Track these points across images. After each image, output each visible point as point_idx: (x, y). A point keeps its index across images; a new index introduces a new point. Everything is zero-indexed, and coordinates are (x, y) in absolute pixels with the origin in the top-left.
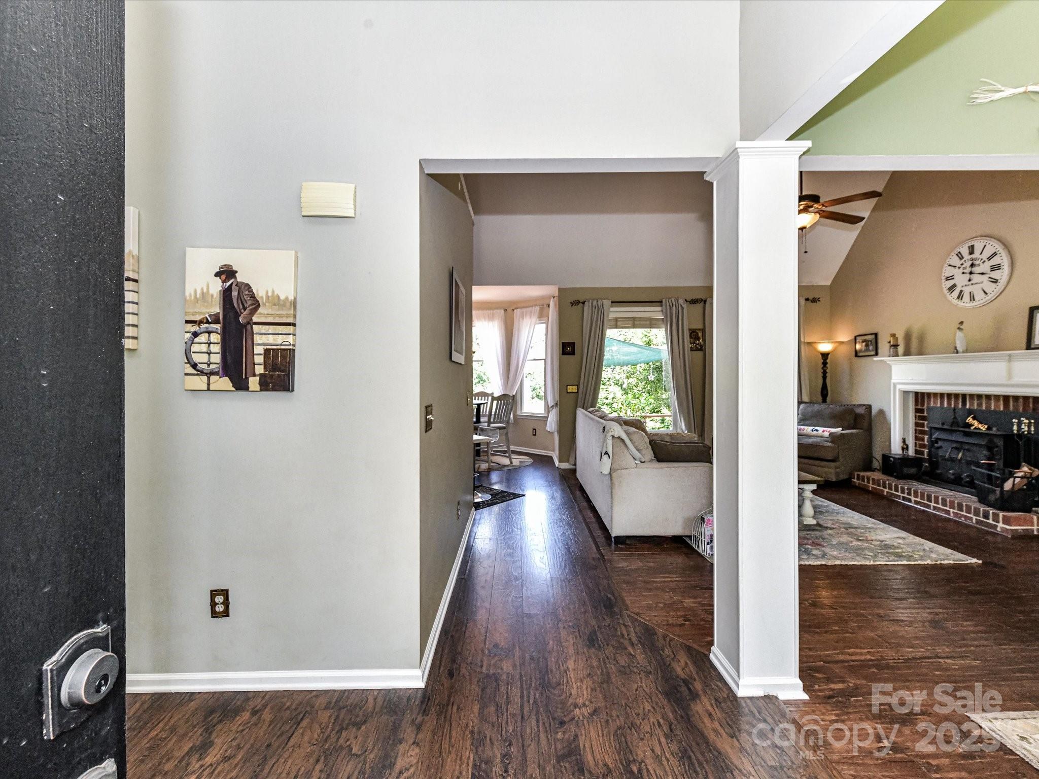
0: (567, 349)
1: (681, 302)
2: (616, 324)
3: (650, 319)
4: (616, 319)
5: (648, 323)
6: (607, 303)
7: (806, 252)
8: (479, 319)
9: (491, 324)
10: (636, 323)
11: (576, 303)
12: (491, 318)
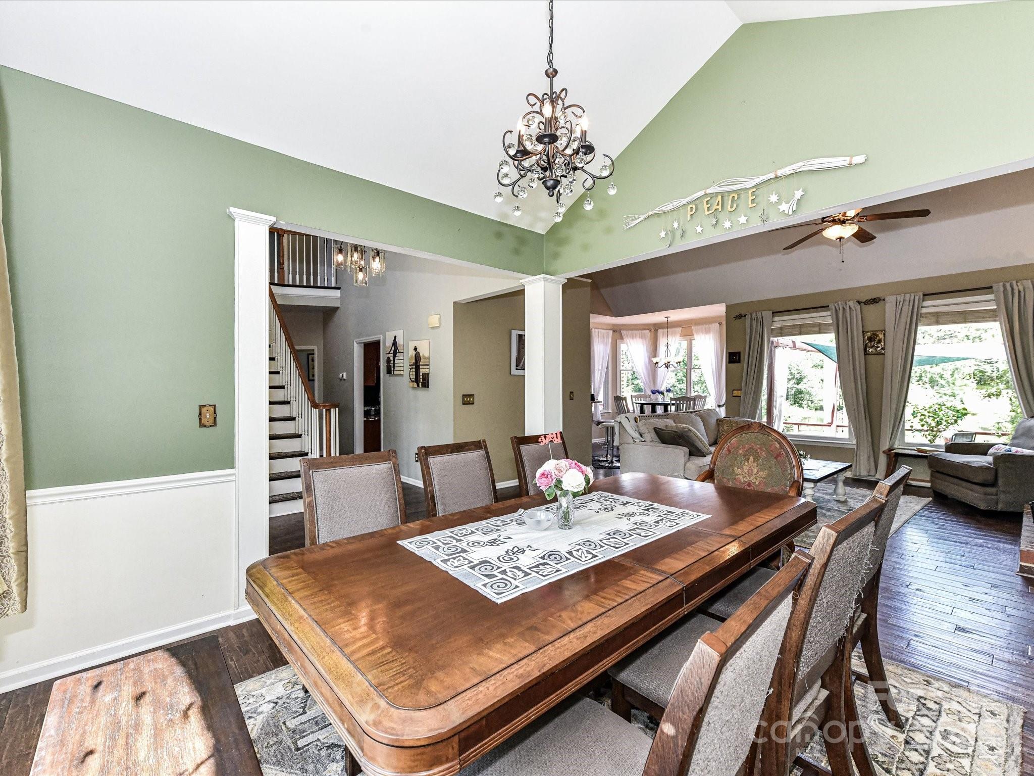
0: (733, 358)
1: (851, 303)
2: (782, 332)
3: (820, 325)
4: (781, 328)
5: (817, 329)
6: (767, 314)
7: (843, 261)
8: (697, 332)
9: (707, 336)
10: (803, 330)
11: (739, 317)
12: (708, 331)
